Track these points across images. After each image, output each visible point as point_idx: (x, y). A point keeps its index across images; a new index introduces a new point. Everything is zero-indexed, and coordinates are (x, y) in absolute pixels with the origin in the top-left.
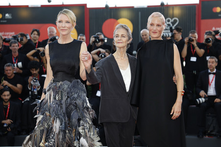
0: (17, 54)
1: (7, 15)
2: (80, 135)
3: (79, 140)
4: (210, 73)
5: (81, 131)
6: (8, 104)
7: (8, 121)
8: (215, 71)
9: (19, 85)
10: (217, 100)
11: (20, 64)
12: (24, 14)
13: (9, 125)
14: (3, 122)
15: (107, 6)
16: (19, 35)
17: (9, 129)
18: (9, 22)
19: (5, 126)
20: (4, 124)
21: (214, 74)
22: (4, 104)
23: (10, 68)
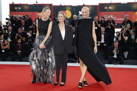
0: (24, 24)
1: (19, 8)
2: (49, 57)
3: (48, 58)
4: (102, 34)
5: (49, 55)
6: (20, 44)
7: (20, 51)
8: (104, 33)
9: (24, 38)
10: (105, 45)
11: (23, 28)
12: (26, 7)
13: (20, 53)
14: (18, 51)
15: (61, 5)
16: (26, 16)
17: (20, 55)
18: (20, 11)
19: (18, 53)
20: (18, 52)
21: (103, 34)
22: (18, 44)
23: (20, 30)
